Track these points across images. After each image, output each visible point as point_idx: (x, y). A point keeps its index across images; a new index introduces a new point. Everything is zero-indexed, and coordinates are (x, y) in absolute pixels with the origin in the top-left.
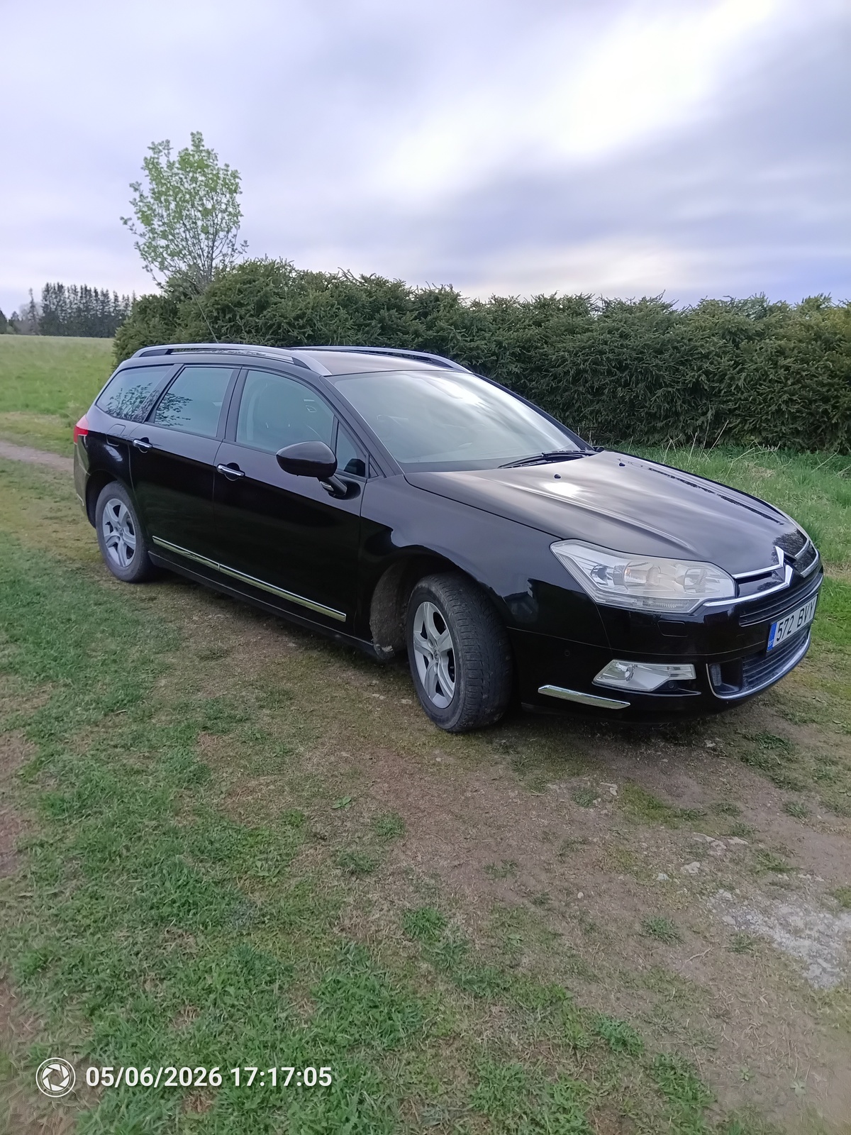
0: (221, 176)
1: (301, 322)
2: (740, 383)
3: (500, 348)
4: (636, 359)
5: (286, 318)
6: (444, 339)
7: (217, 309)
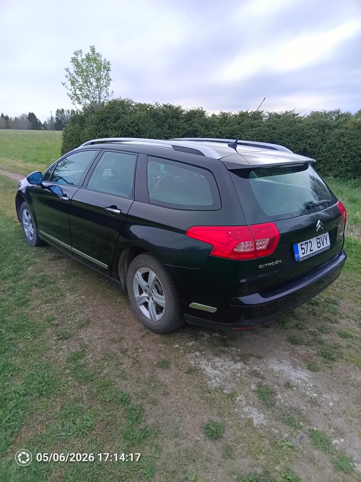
0: (103, 64)
1: (133, 125)
2: (324, 149)
3: (221, 134)
4: (279, 138)
5: (127, 123)
6: (196, 131)
7: (99, 120)
